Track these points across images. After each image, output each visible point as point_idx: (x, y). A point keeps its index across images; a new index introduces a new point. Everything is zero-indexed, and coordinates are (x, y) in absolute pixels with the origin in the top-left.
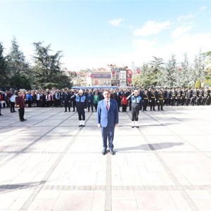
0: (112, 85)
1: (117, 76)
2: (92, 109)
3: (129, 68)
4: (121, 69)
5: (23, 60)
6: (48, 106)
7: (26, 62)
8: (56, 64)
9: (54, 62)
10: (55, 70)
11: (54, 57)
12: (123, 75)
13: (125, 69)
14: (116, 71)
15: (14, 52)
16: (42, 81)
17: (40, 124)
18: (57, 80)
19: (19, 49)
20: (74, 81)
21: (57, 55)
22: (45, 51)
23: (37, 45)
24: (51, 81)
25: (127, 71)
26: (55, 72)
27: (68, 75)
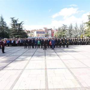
0: (45, 36)
1: (48, 33)
2: (37, 47)
3: (53, 29)
4: (49, 30)
5: (6, 25)
6: (17, 46)
7: (7, 26)
8: (21, 27)
9: (20, 26)
10: (20, 30)
11: (20, 24)
12: (50, 32)
13: (51, 29)
14: (47, 30)
15: (1, 21)
16: (15, 35)
17: (13, 55)
18: (21, 34)
19: (4, 20)
20: (29, 35)
21: (21, 23)
22: (16, 21)
23: (12, 18)
24: (19, 35)
25: (52, 30)
26: (21, 30)
27: (26, 32)
